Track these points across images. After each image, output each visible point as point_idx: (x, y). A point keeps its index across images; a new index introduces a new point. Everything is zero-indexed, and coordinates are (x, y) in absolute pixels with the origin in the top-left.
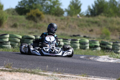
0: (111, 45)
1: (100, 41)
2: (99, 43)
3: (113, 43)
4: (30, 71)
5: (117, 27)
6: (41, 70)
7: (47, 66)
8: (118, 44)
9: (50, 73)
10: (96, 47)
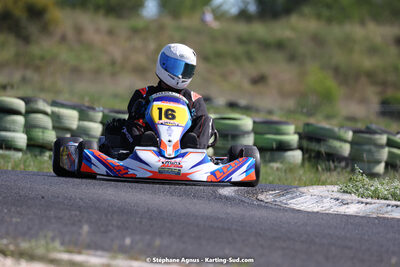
0: (346, 141)
1: (301, 125)
2: (296, 133)
3: (355, 132)
4: (12, 247)
5: (368, 63)
6: (57, 244)
7: (86, 228)
8: (377, 136)
9: (95, 256)
10: (283, 147)
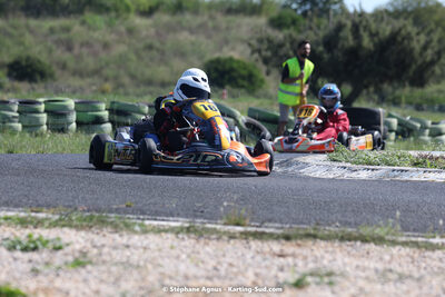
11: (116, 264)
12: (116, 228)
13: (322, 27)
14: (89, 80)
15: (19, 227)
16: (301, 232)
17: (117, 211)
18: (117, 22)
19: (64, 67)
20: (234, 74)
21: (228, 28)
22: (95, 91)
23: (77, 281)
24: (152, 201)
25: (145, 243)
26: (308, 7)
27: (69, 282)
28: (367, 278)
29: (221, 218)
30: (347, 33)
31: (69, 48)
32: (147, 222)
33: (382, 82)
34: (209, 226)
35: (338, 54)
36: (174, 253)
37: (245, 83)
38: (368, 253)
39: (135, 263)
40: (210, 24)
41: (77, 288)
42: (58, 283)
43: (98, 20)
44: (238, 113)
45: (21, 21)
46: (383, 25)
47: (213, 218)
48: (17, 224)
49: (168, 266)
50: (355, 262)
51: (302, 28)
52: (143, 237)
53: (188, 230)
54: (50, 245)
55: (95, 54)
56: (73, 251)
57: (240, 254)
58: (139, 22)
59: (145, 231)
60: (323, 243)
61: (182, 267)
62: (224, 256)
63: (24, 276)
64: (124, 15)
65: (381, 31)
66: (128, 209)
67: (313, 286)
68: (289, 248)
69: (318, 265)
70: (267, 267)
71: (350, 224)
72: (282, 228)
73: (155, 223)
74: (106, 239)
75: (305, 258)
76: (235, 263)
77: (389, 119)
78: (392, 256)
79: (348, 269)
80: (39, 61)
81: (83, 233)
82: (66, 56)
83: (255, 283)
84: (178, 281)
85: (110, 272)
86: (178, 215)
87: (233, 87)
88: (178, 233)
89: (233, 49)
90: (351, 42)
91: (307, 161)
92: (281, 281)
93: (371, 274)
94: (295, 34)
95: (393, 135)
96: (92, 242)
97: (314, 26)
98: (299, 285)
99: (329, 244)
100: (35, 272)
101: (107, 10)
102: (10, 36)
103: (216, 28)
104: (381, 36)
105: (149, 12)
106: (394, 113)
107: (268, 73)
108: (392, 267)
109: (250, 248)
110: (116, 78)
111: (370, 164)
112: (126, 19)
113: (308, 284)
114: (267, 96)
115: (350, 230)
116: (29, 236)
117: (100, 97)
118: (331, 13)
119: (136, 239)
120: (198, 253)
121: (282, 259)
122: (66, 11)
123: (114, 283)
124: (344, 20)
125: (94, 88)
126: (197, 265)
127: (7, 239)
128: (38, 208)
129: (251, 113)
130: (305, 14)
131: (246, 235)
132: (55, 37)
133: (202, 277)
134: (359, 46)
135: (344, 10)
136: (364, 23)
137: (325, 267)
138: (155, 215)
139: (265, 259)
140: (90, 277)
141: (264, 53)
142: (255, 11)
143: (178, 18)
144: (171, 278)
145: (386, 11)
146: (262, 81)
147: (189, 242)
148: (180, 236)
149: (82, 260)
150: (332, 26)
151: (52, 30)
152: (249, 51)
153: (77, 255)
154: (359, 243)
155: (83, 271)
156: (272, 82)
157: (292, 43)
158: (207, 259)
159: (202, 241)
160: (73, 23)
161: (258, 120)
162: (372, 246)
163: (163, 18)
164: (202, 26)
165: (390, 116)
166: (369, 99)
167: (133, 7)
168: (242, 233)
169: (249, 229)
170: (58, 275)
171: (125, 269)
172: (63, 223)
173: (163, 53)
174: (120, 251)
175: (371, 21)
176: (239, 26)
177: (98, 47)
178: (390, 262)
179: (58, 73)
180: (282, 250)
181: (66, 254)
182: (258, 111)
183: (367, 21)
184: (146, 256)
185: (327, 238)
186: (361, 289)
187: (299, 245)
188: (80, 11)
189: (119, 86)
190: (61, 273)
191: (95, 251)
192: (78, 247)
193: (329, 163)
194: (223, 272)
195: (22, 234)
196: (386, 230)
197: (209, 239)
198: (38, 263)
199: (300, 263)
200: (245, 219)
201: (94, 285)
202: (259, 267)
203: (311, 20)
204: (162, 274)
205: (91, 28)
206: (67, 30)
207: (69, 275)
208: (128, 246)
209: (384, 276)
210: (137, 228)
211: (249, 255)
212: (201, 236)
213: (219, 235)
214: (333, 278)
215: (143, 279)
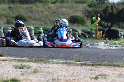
2: (42, 30)
10: (40, 33)
11: (45, 72)
12: (45, 62)
13: (103, 7)
14: (37, 22)
15: (18, 62)
16: (97, 64)
17: (45, 58)
18: (45, 5)
19: (30, 18)
20: (78, 20)
21: (76, 7)
22: (39, 25)
23: (34, 77)
24: (55, 55)
25: (53, 66)
26: (99, 1)
27: (32, 77)
28: (115, 76)
29: (74, 60)
30: (109, 9)
31: (32, 13)
32: (54, 61)
33: (119, 22)
34: (71, 62)
35: (107, 14)
36: (61, 69)
37: (81, 22)
38: (115, 69)
39: (51, 72)
40: (71, 6)
41: (34, 79)
42: (29, 77)
43: (40, 5)
44: (79, 31)
45: (19, 5)
46: (120, 6)
47: (72, 60)
48: (18, 61)
49: (60, 73)
50: (112, 72)
51: (97, 7)
52: (53, 65)
53: (65, 63)
54: (27, 67)
55: (39, 14)
56: (33, 69)
57: (80, 69)
58: (51, 5)
59: (53, 63)
60: (103, 67)
61: (64, 73)
62: (75, 70)
63: (20, 76)
64: (47, 4)
65: (119, 8)
66: (49, 57)
67: (100, 78)
68: (93, 68)
69: (102, 73)
70: (87, 73)
71: (110, 61)
72: (91, 62)
73: (56, 61)
74: (42, 65)
75: (98, 71)
76: (78, 72)
77: (121, 33)
78: (122, 70)
79: (110, 74)
80: (24, 16)
81: (36, 64)
82: (31, 15)
83: (84, 78)
84: (62, 77)
85: (43, 75)
86: (62, 59)
87: (77, 23)
88: (62, 64)
89: (78, 13)
90: (111, 11)
91: (98, 44)
92: (91, 77)
93: (116, 75)
94: (95, 9)
95: (122, 37)
96: (38, 66)
97: (100, 6)
98: (96, 78)
99: (105, 67)
100: (23, 74)
101: (43, 2)
102: (16, 9)
103: (73, 7)
104: (119, 9)
105: (54, 3)
106: (123, 31)
107: (87, 20)
108: (122, 73)
109: (82, 68)
110: (45, 21)
111: (116, 45)
112: (48, 5)
113: (99, 78)
114: (87, 26)
115: (110, 63)
116: (21, 65)
117: (41, 26)
118: (105, 3)
119: (51, 65)
120: (68, 69)
121: (91, 71)
122: (31, 3)
123: (45, 78)
124: (109, 5)
125: (39, 24)
126: (68, 73)
127: (15, 65)
128: (23, 57)
129: (83, 31)
130: (98, 3)
131: (81, 64)
132: (28, 10)
133: (69, 76)
134: (113, 12)
135: (109, 2)
136: (114, 6)
137: (103, 73)
138: (56, 59)
139: (87, 71)
140: (38, 76)
141: (86, 14)
142: (84, 2)
143: (62, 4)
144: (60, 76)
145: (121, 3)
146: (86, 22)
147: (65, 66)
148: (63, 64)
149: (35, 71)
150: (105, 7)
151: (27, 8)
152: (82, 14)
153: (34, 70)
154: (113, 67)
155: (36, 74)
156: (88, 22)
157: (94, 11)
158: (71, 71)
159: (69, 66)
160: (33, 6)
161: (85, 32)
162: (116, 68)
163: (58, 4)
164: (69, 7)
165: (121, 32)
166: (116, 27)
167: (50, 1)
168: (80, 64)
169: (82, 63)
170: (29, 75)
171: (48, 74)
172: (30, 61)
173: (58, 14)
174: (46, 69)
175: (116, 5)
176: (79, 7)
177: (40, 12)
178: (121, 72)
179: (29, 19)
180: (91, 69)
181: (31, 70)
182: (85, 30)
183: (115, 5)
184: (53, 70)
185: (104, 65)
186: (114, 80)
187: (96, 67)
188: (35, 2)
189: (46, 23)
190: (30, 75)
191: (39, 69)
192: (34, 67)
193: (104, 45)
194: (75, 75)
195: (19, 64)
196: (120, 63)
197: (71, 65)
198: (23, 72)
199: (97, 72)
200: (81, 60)
201: (39, 78)
202: (85, 73)
203: (99, 5)
204: (58, 75)
205: (38, 7)
206: (31, 8)
207: (32, 75)
208: (48, 67)
209: (120, 76)
210: (51, 62)
211: (82, 70)
212: (69, 64)
213: (74, 64)
214: (106, 76)
215: (53, 77)
